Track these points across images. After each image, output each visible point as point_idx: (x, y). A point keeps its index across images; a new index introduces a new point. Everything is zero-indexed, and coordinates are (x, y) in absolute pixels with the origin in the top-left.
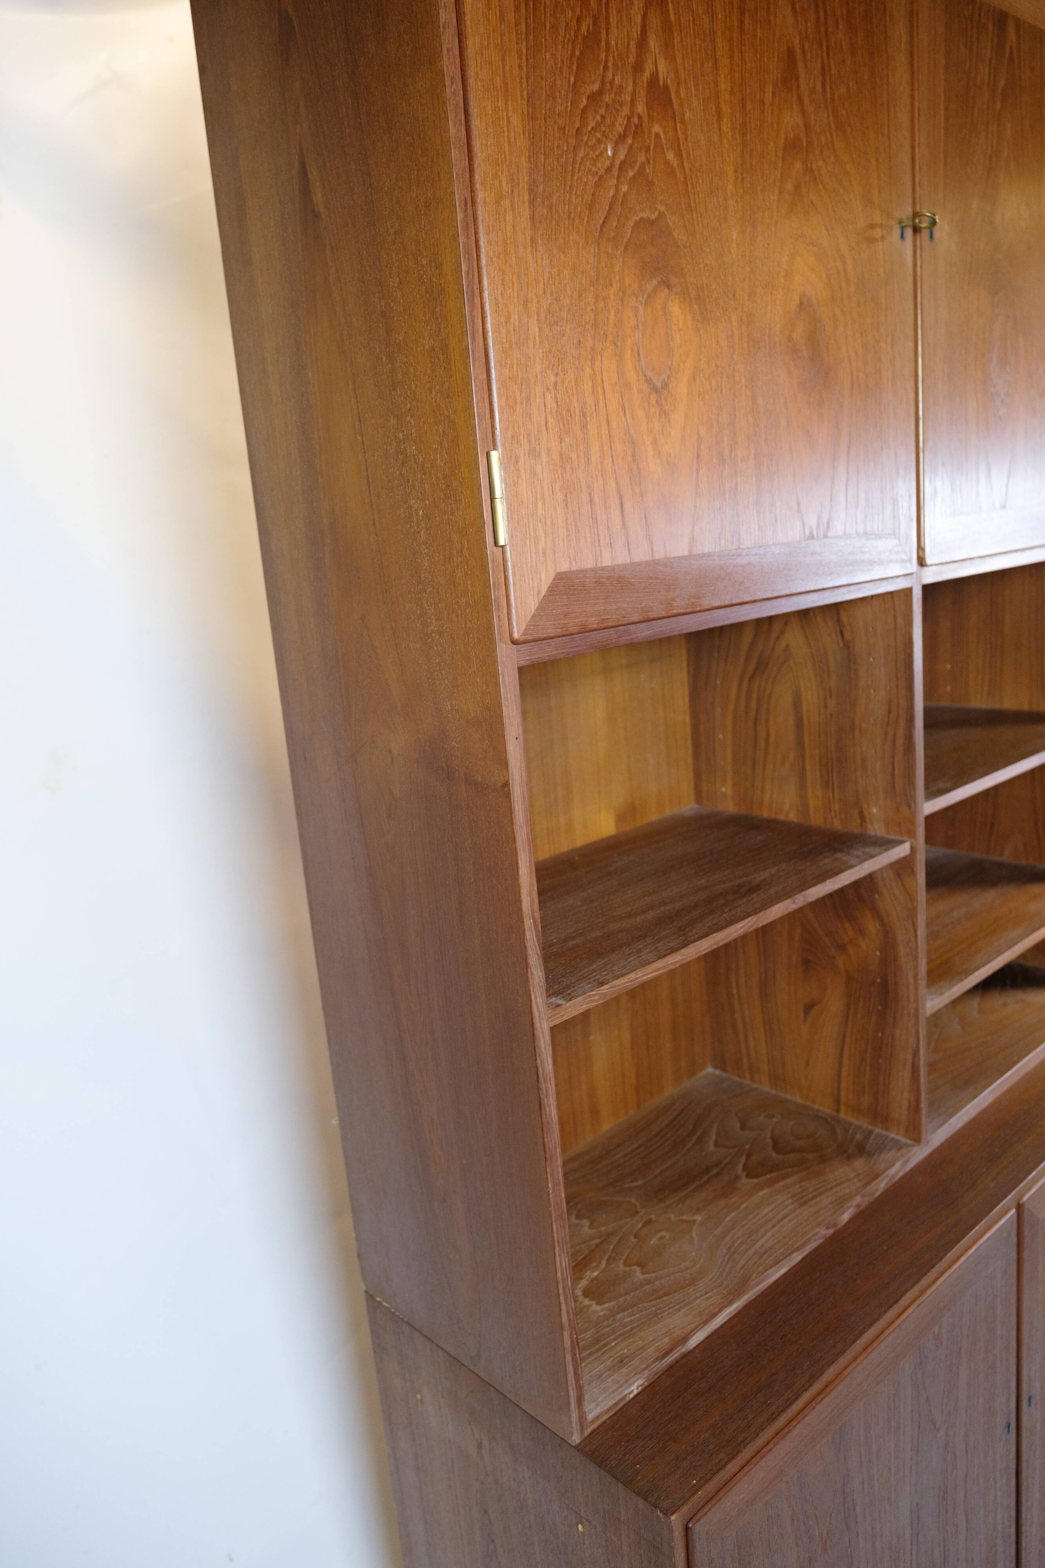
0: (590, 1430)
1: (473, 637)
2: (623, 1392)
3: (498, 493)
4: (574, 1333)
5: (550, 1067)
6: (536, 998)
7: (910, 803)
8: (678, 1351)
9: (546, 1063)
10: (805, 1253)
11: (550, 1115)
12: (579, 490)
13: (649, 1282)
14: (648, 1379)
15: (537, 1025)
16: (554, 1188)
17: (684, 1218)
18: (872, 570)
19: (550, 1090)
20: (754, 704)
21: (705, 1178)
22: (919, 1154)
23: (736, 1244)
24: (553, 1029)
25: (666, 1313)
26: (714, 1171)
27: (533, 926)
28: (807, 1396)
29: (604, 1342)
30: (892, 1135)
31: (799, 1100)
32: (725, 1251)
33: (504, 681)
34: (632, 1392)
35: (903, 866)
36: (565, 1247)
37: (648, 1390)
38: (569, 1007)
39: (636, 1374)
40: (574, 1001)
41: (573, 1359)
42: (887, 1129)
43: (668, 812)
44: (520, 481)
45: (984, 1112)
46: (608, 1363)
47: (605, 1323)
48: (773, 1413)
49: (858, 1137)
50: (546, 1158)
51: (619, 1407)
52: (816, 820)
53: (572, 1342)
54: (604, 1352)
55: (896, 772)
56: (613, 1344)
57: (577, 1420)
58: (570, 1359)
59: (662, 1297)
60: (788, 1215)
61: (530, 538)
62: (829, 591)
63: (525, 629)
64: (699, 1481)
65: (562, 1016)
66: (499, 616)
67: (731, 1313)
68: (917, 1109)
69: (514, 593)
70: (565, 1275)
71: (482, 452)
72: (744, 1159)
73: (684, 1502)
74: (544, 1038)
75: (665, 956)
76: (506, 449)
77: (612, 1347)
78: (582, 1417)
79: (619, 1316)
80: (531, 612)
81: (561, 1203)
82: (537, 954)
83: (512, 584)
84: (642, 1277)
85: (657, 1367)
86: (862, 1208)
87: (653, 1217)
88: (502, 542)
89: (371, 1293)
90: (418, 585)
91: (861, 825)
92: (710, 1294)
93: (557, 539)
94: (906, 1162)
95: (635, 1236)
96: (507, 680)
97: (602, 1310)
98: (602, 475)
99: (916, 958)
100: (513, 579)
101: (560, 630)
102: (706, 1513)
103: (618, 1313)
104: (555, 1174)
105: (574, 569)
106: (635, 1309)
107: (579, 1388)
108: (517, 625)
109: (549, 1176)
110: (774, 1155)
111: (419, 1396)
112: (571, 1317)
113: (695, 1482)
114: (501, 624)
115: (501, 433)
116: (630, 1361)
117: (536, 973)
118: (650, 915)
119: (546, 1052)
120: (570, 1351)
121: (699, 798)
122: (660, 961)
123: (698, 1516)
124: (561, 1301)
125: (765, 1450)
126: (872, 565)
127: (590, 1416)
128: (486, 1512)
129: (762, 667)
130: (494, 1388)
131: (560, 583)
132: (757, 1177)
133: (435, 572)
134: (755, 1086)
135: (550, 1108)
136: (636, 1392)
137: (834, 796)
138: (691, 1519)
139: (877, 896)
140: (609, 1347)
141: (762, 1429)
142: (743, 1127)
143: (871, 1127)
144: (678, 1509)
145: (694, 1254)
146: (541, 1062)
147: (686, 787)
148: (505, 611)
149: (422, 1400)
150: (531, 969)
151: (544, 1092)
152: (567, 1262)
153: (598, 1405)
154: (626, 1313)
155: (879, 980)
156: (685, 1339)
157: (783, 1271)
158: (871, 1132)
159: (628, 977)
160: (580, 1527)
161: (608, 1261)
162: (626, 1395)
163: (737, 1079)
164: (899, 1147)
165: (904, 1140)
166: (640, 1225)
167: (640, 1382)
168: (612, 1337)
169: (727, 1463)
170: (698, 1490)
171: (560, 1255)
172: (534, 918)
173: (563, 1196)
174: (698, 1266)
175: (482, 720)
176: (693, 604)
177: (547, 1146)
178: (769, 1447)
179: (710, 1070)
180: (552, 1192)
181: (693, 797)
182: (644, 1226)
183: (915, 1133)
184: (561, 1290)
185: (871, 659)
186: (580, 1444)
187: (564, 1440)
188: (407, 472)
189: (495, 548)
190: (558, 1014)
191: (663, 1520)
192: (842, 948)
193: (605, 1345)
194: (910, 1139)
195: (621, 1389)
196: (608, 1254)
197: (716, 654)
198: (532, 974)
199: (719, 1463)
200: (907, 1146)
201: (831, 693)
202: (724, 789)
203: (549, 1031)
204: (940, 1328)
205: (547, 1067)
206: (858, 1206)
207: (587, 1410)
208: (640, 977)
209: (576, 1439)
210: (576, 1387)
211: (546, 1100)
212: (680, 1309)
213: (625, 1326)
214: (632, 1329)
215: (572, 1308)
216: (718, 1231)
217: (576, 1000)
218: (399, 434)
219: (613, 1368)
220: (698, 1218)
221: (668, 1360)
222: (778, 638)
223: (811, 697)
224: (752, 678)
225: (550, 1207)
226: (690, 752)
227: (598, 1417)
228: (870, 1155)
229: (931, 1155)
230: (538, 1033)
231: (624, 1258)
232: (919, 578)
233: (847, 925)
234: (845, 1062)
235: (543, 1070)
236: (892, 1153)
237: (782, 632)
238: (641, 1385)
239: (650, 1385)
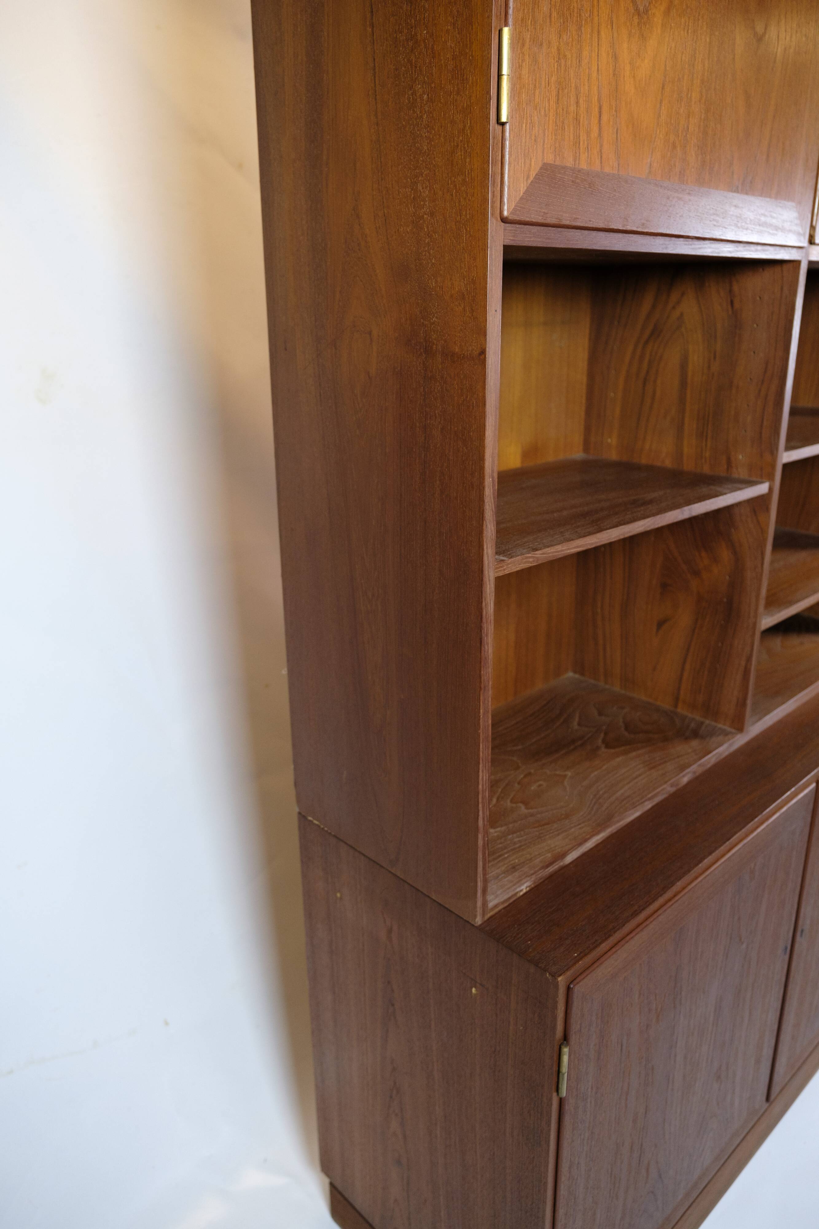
0: (489, 915)
1: (466, 214)
2: (516, 889)
3: (505, 70)
4: (486, 836)
5: (492, 611)
6: (487, 548)
7: (773, 451)
8: (557, 864)
9: (489, 607)
10: (654, 803)
11: (488, 652)
12: (569, 89)
13: (532, 815)
14: (535, 882)
15: (486, 572)
16: (484, 714)
17: (558, 773)
18: (776, 235)
19: (490, 631)
20: (645, 365)
21: (572, 747)
22: (740, 740)
23: (601, 793)
24: (498, 580)
25: (548, 836)
26: (580, 743)
27: (491, 484)
28: (661, 900)
29: (500, 853)
30: (720, 726)
31: (644, 698)
32: (591, 797)
33: (491, 255)
34: (521, 890)
35: (761, 502)
36: (487, 765)
37: (531, 891)
38: (510, 563)
39: (526, 877)
40: (514, 558)
41: (483, 857)
42: (716, 721)
43: (561, 457)
44: (524, 64)
45: (789, 715)
46: (503, 868)
47: (499, 841)
48: (636, 911)
49: (693, 725)
50: (480, 687)
51: (511, 901)
52: (688, 465)
53: (484, 843)
54: (499, 861)
55: (765, 423)
56: (506, 856)
57: (481, 906)
58: (481, 856)
59: (543, 825)
60: (640, 775)
61: (527, 123)
62: (742, 245)
63: (514, 208)
64: (579, 954)
65: (504, 570)
66: (493, 192)
67: (598, 840)
68: (744, 704)
69: (509, 171)
70: (485, 788)
71: (495, 28)
72: (602, 735)
73: (569, 968)
74: (490, 584)
75: (585, 536)
76: (516, 30)
77: (506, 858)
78: (485, 904)
79: (510, 837)
80: (520, 194)
81: (488, 728)
82: (492, 511)
83: (508, 162)
84: (526, 811)
85: (542, 874)
86: (697, 774)
87: (532, 771)
88: (504, 119)
89: (303, 814)
90: (415, 169)
91: (728, 469)
92: (582, 825)
93: (547, 130)
94: (731, 745)
95: (519, 783)
96: (494, 254)
97: (496, 832)
98: (588, 80)
99: (760, 580)
100: (509, 158)
101: (540, 218)
102: (584, 978)
103: (509, 835)
104: (486, 702)
105: (557, 163)
106: (522, 833)
107: (485, 881)
108: (508, 203)
109: (481, 704)
110: (626, 734)
111: (338, 895)
112: (486, 823)
113: (576, 955)
114: (495, 199)
115: (513, 12)
116: (521, 868)
117: (489, 527)
118: (565, 513)
119: (490, 598)
120: (482, 850)
121: (586, 449)
122: (581, 539)
123: (577, 980)
124: (480, 809)
125: (628, 938)
126: (776, 230)
127: (491, 905)
128: (389, 982)
129: (656, 333)
130: (409, 884)
131: (545, 173)
132: (614, 748)
133: (434, 155)
134: (607, 687)
135: (488, 646)
136: (524, 891)
137: (706, 445)
138: (572, 981)
139: (733, 530)
140: (503, 857)
141: (627, 920)
142: (600, 714)
143: (702, 719)
144: (564, 972)
145: (567, 797)
146: (486, 605)
147: (578, 439)
148: (499, 188)
149: (341, 898)
150: (486, 522)
151: (485, 632)
152: (487, 778)
153: (496, 897)
154: (515, 835)
155: (725, 600)
156: (564, 855)
157: (637, 814)
158: (702, 723)
159: (557, 548)
160: (474, 990)
161: (498, 799)
162: (517, 893)
163: (592, 681)
164: (726, 734)
165: (729, 729)
166: (522, 776)
167: (528, 884)
168: (505, 851)
169: (600, 943)
170: (578, 961)
171: (483, 771)
172: (493, 478)
173: (490, 722)
174: (571, 806)
175: (465, 293)
176: (643, 224)
177: (483, 678)
178: (631, 935)
179: (570, 674)
180: (483, 717)
181: (581, 448)
182: (525, 776)
183: (739, 726)
184: (480, 800)
185: (755, 325)
186: (480, 925)
187: (468, 922)
188: (416, 57)
189: (496, 125)
190: (502, 567)
191: (551, 981)
192: (696, 573)
193: (500, 856)
194: (734, 728)
195: (515, 887)
196: (498, 794)
197: (616, 323)
198: (486, 526)
199: (594, 943)
200: (731, 733)
201: (715, 354)
202: (609, 440)
203: (494, 580)
204: (755, 865)
205: (490, 610)
206: (694, 772)
207: (489, 899)
208: (566, 550)
209: (479, 921)
210: (483, 880)
211: (486, 638)
212: (558, 835)
213: (515, 843)
214: (520, 846)
215: (487, 816)
216: (585, 783)
217: (516, 558)
218: (411, 21)
219: (507, 872)
220: (569, 774)
221: (549, 870)
222: (674, 308)
223: (696, 359)
224: (647, 342)
225: (479, 729)
226: (584, 408)
227: (496, 906)
228: (703, 738)
229: (748, 744)
230: (486, 579)
231: (511, 797)
232: (807, 254)
233: (704, 554)
234: (687, 667)
235: (486, 613)
236: (721, 738)
237: (678, 302)
238: (529, 886)
239: (535, 887)
